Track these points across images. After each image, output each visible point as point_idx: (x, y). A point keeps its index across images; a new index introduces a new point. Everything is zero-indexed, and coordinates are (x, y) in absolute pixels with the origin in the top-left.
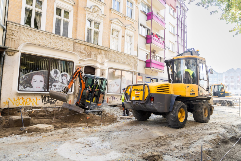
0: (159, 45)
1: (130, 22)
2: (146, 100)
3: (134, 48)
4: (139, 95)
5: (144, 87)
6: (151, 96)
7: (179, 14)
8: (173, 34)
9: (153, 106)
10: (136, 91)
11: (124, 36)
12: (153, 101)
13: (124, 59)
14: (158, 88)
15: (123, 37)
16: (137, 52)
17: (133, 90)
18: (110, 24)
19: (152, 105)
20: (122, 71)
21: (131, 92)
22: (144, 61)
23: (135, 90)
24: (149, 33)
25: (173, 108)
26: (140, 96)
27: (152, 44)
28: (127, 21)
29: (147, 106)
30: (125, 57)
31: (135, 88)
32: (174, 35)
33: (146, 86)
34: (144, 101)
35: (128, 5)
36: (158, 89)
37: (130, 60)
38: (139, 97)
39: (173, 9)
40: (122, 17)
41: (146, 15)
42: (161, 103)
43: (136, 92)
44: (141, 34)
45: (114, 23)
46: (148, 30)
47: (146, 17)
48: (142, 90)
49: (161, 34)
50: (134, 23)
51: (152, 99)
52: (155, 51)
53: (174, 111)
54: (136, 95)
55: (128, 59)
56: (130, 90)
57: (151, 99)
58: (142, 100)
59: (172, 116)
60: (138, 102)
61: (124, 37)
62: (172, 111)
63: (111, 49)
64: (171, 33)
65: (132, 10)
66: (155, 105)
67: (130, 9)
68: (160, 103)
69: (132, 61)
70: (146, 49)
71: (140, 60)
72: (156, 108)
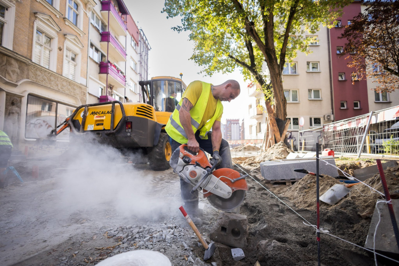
0: (119, 78)
1: (73, 31)
2: (118, 128)
3: (81, 72)
4: (103, 120)
5: (113, 107)
6: (128, 120)
7: (142, 50)
8: (134, 71)
9: (130, 136)
10: (95, 116)
11: (62, 48)
12: (131, 128)
13: (63, 85)
14: (138, 108)
15: (60, 49)
16: (85, 80)
17: (88, 114)
18: (33, 18)
19: (129, 134)
20: (59, 104)
21: (85, 117)
22: (96, 97)
23: (93, 113)
24: (105, 60)
25: (159, 141)
26: (104, 123)
27: (109, 75)
28: (68, 27)
29: (119, 139)
30: (65, 83)
31: (92, 109)
32: (136, 73)
33: (116, 104)
34: (114, 130)
35: (69, 3)
36: (138, 111)
37: (74, 89)
38: (102, 124)
39: (135, 41)
40: (58, 16)
41: (100, 34)
42: (143, 133)
43: (97, 117)
44: (91, 57)
45: (41, 20)
46: (103, 56)
47: (100, 37)
48: (108, 112)
49: (121, 66)
50: (81, 35)
51: (129, 126)
52: (113, 87)
53: (159, 145)
54: (97, 121)
55: (69, 87)
56: (82, 114)
57: (127, 126)
58: (109, 128)
59: (157, 152)
60: (100, 132)
61: (62, 51)
62: (157, 145)
63: (33, 61)
64: (132, 69)
65: (77, 15)
66: (134, 134)
67: (74, 12)
68: (142, 131)
69: (78, 91)
70: (100, 80)
71: (90, 94)
72: (136, 140)
